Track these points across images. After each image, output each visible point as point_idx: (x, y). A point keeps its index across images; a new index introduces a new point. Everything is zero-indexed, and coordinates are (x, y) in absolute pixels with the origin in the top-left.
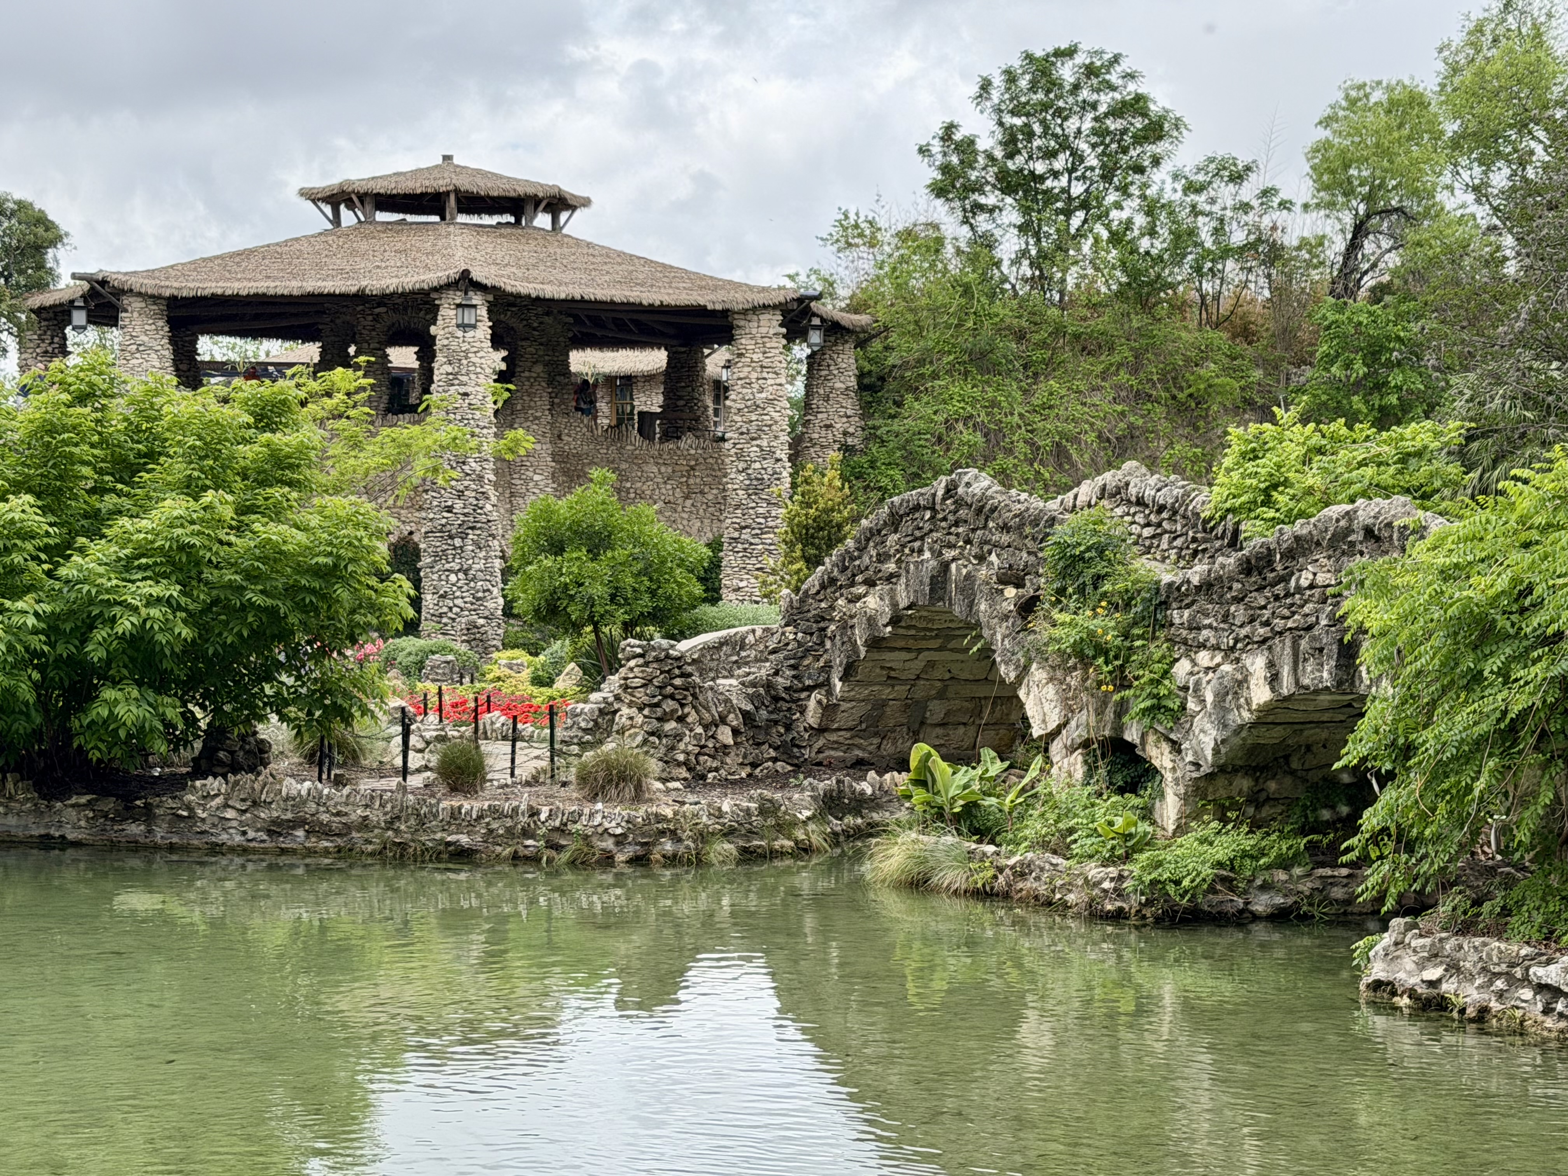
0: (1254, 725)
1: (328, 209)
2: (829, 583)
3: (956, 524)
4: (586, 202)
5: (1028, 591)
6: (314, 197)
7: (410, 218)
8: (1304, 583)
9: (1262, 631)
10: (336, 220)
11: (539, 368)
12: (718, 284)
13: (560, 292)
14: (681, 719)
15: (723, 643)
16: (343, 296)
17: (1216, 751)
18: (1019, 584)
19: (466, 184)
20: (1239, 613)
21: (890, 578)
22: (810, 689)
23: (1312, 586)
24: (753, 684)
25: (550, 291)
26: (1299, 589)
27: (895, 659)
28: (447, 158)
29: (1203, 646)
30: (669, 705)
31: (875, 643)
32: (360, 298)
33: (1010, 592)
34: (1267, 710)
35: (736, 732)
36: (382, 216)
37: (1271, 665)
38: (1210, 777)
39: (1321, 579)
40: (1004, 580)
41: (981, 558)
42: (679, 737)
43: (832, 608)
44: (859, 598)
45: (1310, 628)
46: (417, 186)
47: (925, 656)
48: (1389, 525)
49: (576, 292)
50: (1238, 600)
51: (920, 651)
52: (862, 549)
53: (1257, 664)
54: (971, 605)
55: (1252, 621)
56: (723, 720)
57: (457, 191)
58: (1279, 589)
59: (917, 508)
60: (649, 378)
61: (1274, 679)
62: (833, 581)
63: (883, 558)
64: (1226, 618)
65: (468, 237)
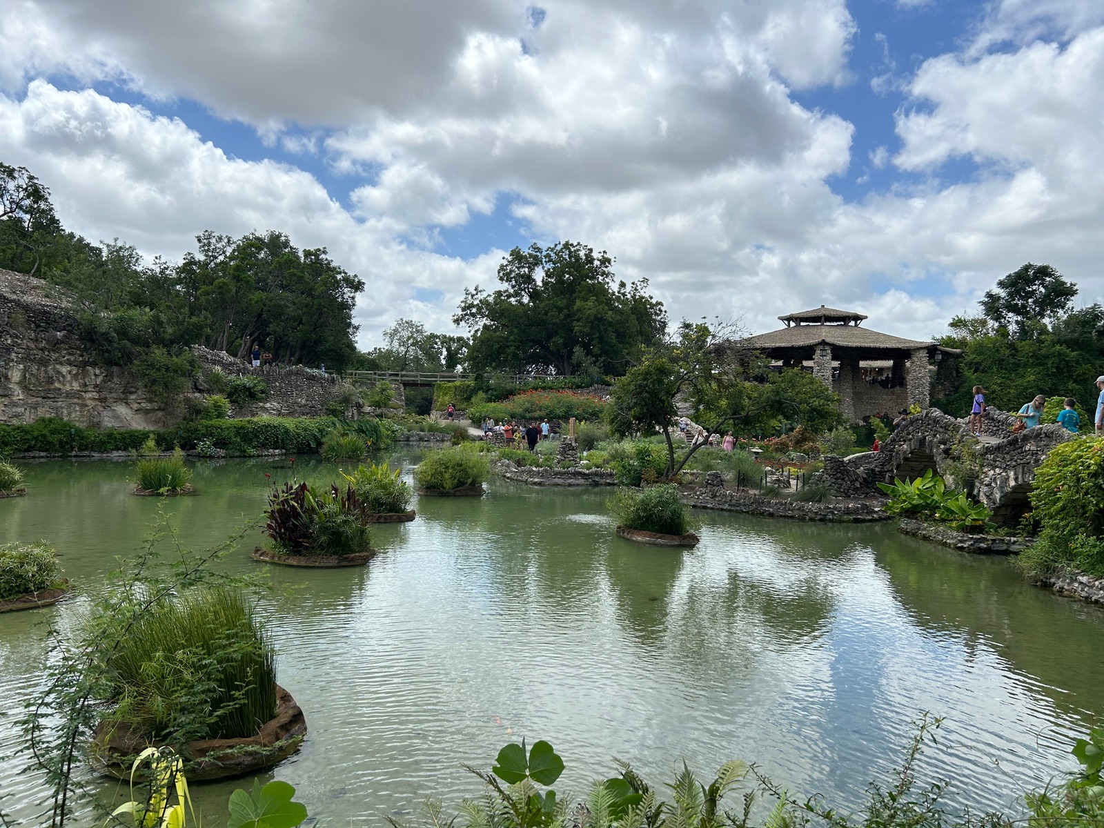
0: (1011, 493)
1: (786, 322)
2: (893, 441)
3: (928, 425)
4: (866, 317)
5: (947, 446)
6: (782, 319)
7: (811, 324)
8: (1027, 449)
9: (1014, 463)
10: (789, 325)
11: (849, 367)
12: (905, 341)
13: (854, 345)
14: (843, 479)
15: (863, 456)
16: (787, 348)
17: (1000, 499)
18: (945, 444)
19: (827, 313)
20: (1008, 457)
21: (910, 440)
22: (887, 472)
23: (1029, 450)
24: (867, 469)
25: (850, 344)
26: (1025, 451)
27: (913, 464)
28: (823, 306)
29: (997, 467)
30: (839, 475)
31: (906, 459)
32: (792, 348)
33: (942, 446)
34: (1014, 488)
35: (861, 484)
36: (802, 324)
37: (1015, 474)
38: (999, 507)
39: (1032, 448)
40: (941, 443)
41: (935, 436)
42: (842, 484)
43: (894, 448)
44: (901, 445)
45: (1028, 463)
46: (812, 315)
47: (923, 463)
48: (1052, 433)
49: (859, 344)
50: (1007, 453)
51: (921, 462)
52: (903, 431)
53: (1012, 474)
54: (931, 450)
55: (1011, 460)
56: (857, 480)
57: (824, 315)
58: (1019, 450)
59: (918, 420)
60: (888, 368)
61: (1016, 479)
62: (894, 440)
63: (908, 434)
64: (1004, 458)
65: (827, 329)
